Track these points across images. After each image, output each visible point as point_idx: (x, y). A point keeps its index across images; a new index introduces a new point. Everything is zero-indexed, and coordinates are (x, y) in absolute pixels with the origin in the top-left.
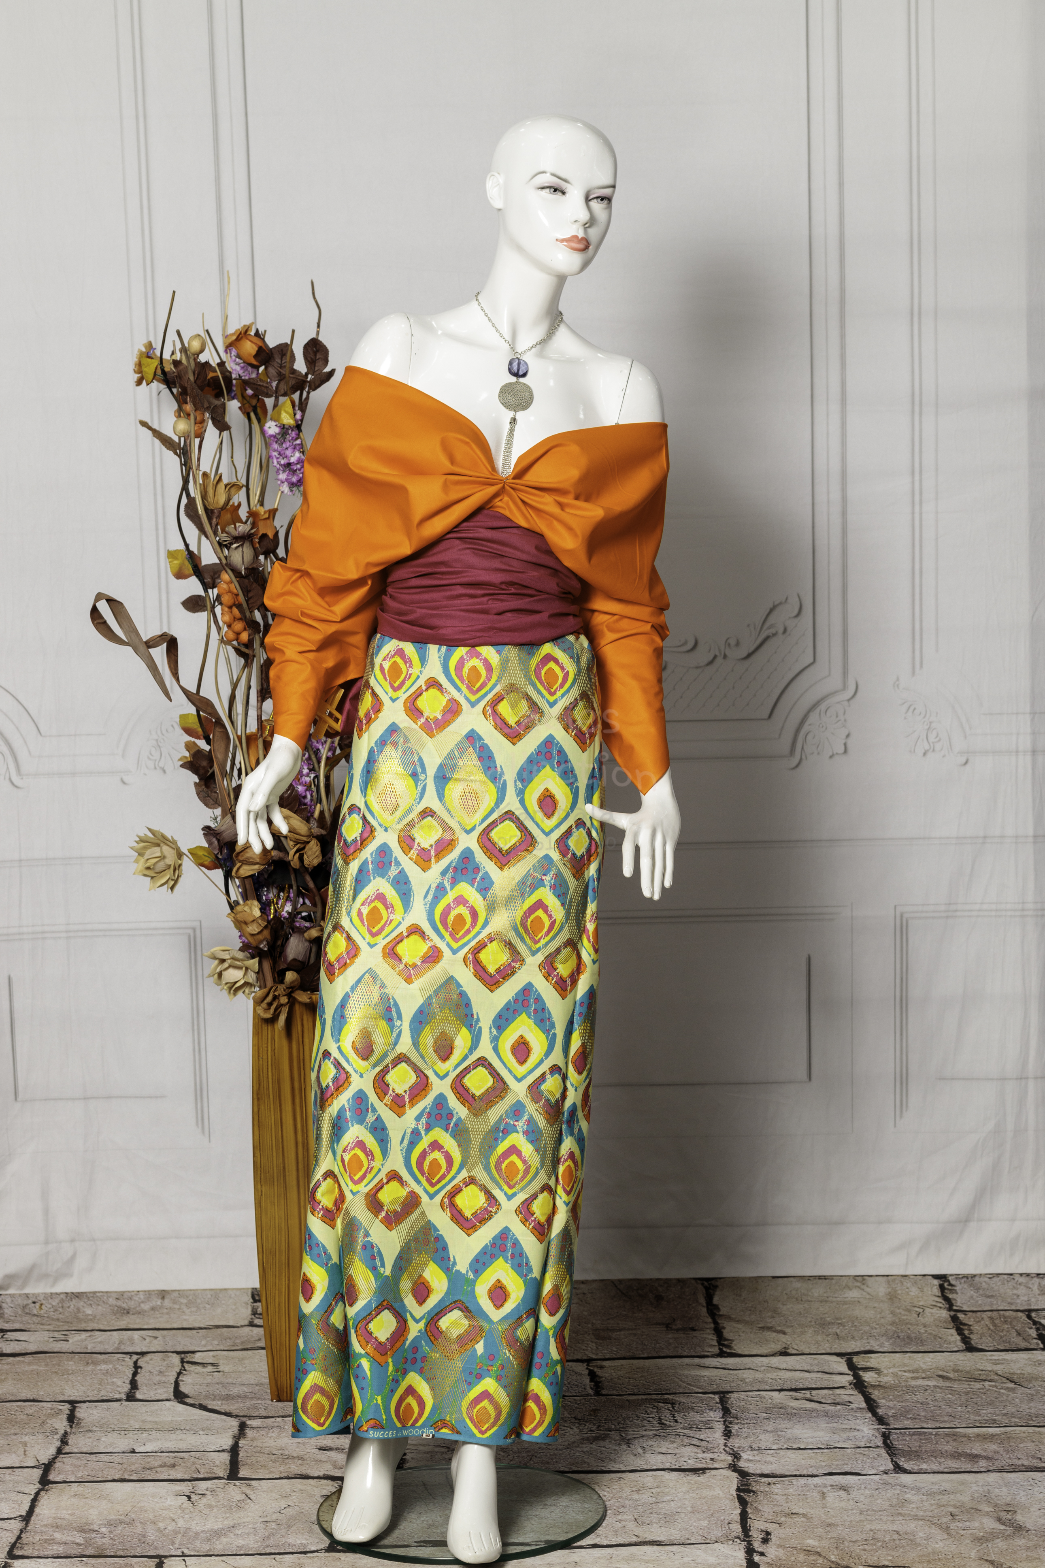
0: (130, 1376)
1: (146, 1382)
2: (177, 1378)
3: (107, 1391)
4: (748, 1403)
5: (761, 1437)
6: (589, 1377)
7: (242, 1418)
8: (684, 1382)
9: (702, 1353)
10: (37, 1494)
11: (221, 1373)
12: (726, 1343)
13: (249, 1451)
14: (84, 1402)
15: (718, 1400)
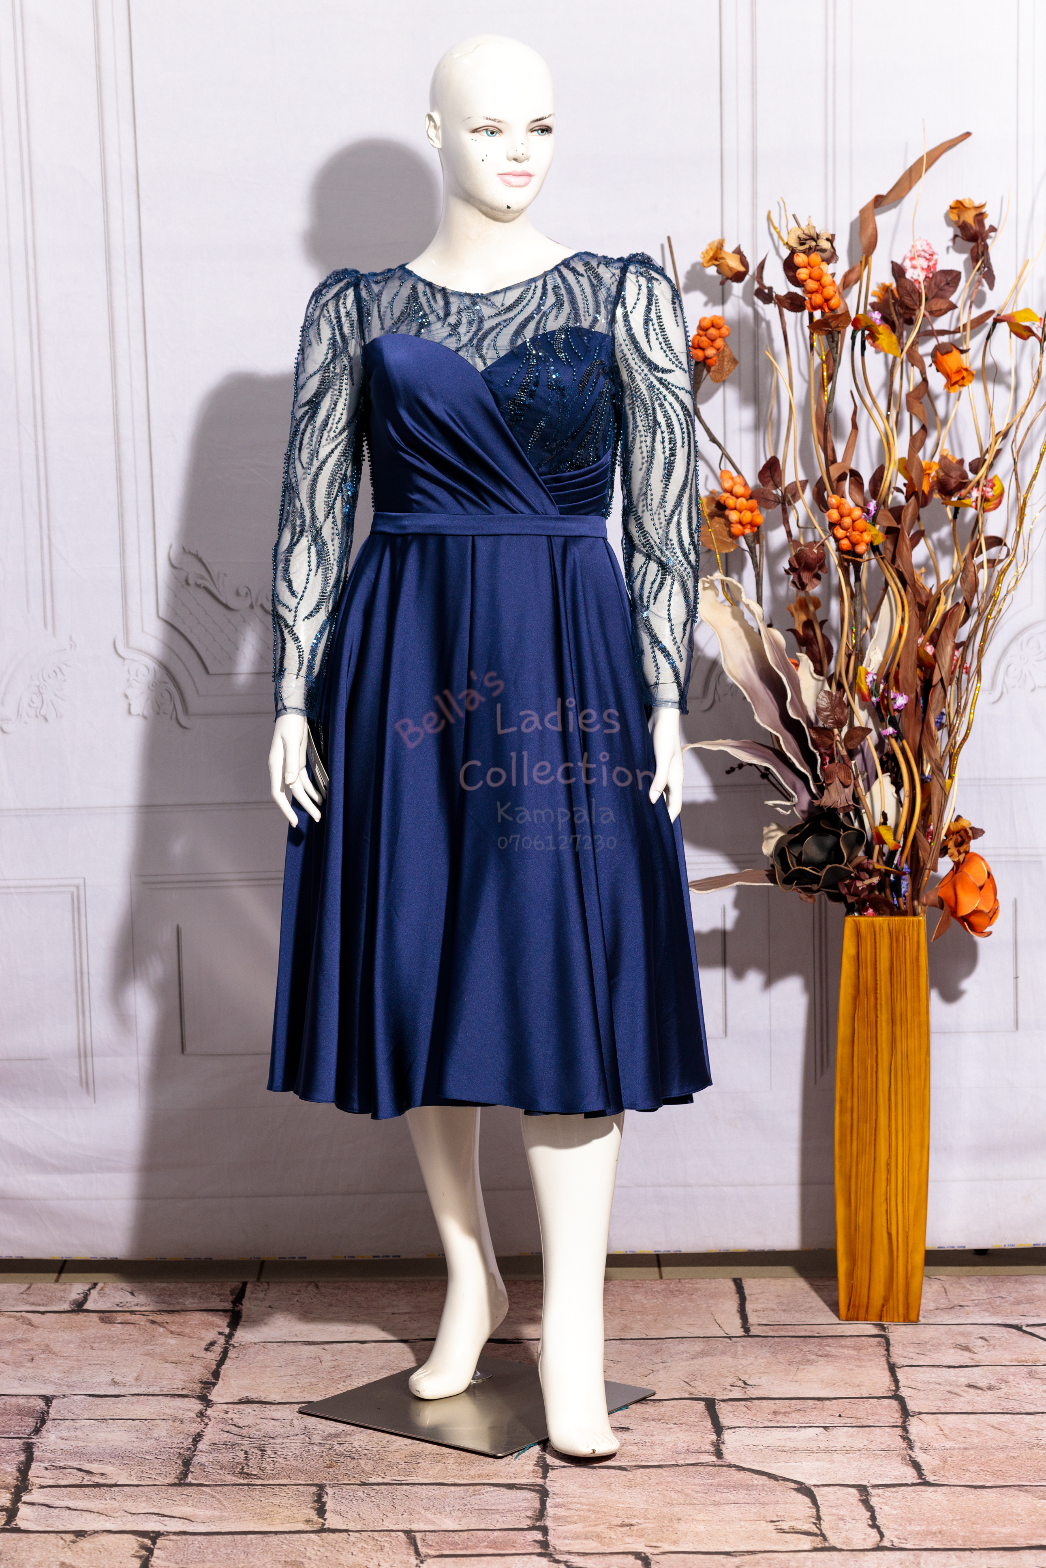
0: (877, 1516)
1: (855, 1509)
2: (818, 1511)
3: (894, 1497)
4: (158, 1471)
5: (164, 1433)
6: (327, 1508)
7: (723, 1464)
8: (219, 1500)
9: (179, 1538)
10: (898, 1387)
11: (768, 1519)
12: (144, 1553)
13: (702, 1428)
14: (913, 1485)
15: (190, 1476)
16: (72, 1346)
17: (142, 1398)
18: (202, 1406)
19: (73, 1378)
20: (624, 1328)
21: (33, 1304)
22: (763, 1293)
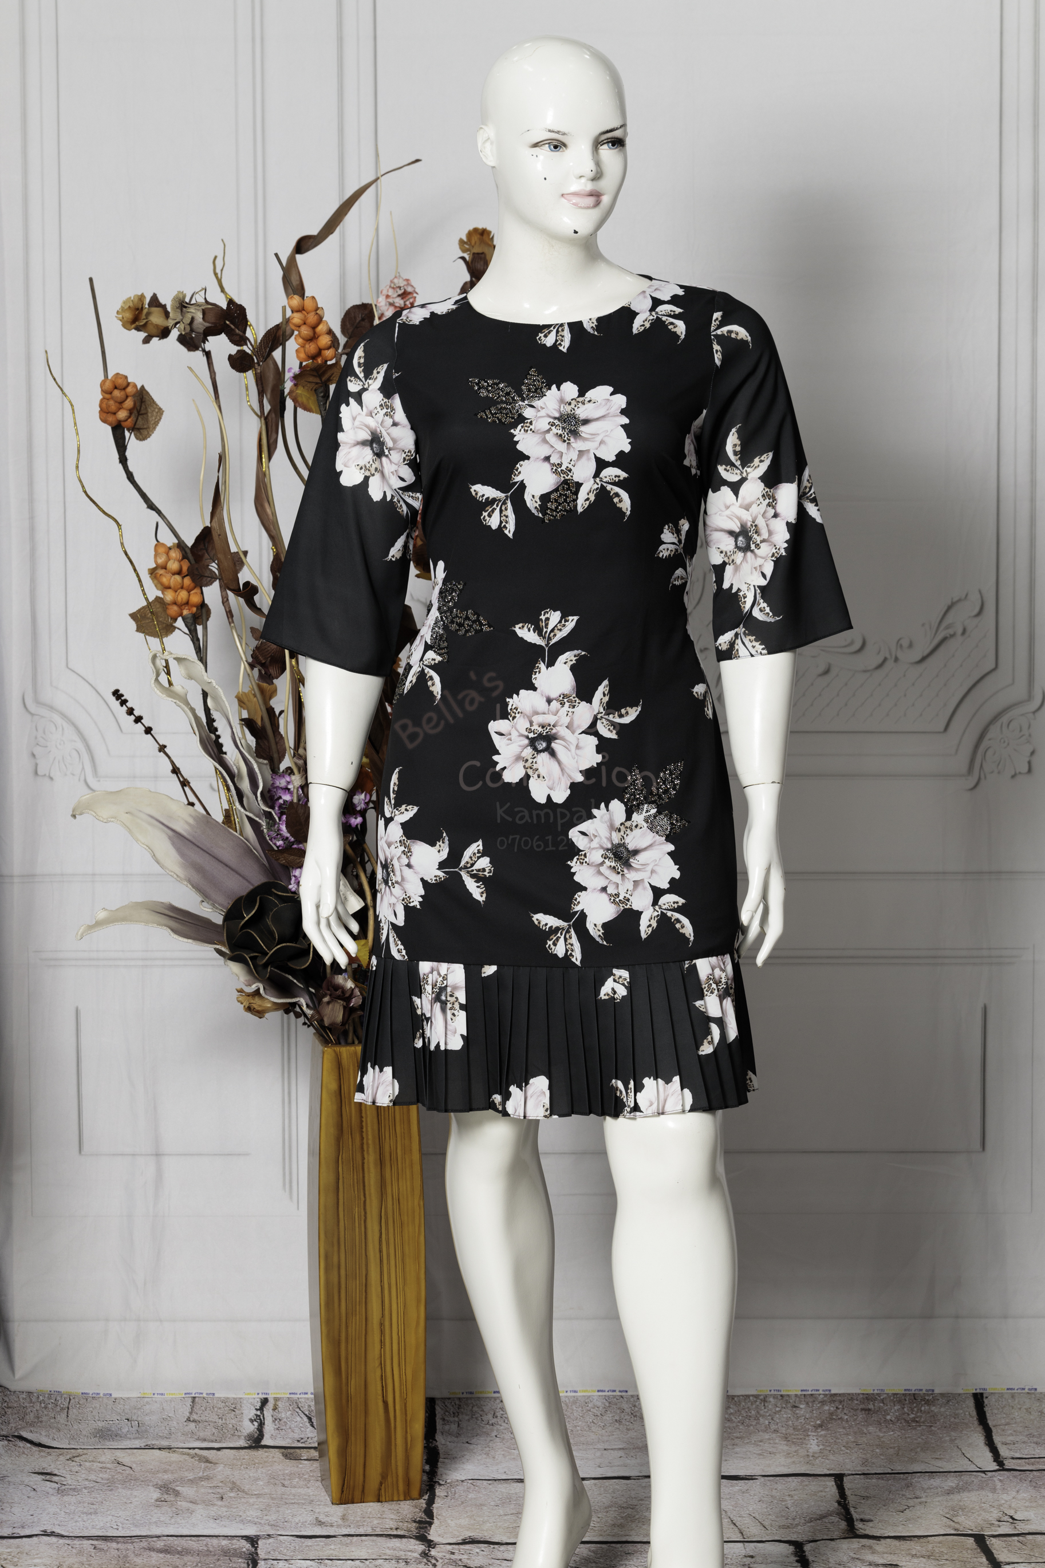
16: (261, 1483)
17: (355, 1538)
18: (423, 1547)
19: (272, 1517)
20: (865, 1462)
21: (205, 1440)
22: (1007, 1424)
